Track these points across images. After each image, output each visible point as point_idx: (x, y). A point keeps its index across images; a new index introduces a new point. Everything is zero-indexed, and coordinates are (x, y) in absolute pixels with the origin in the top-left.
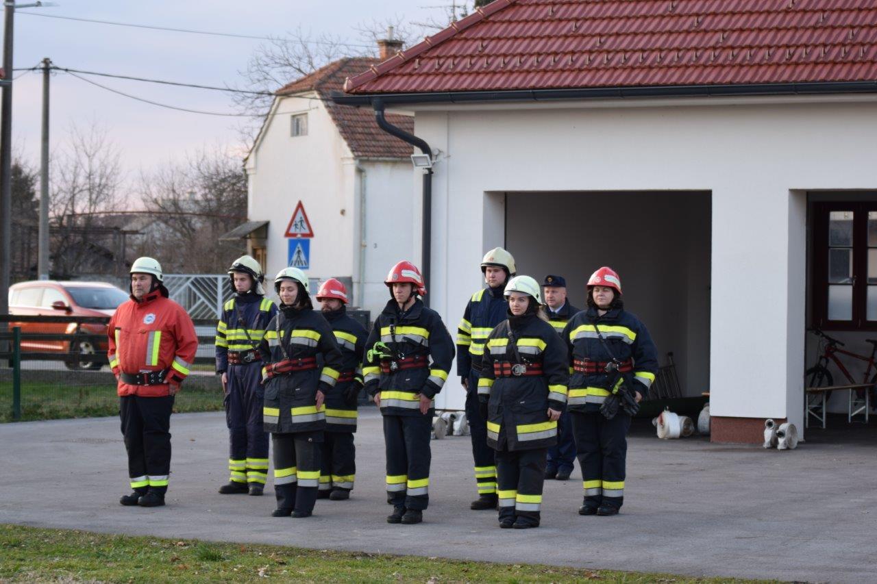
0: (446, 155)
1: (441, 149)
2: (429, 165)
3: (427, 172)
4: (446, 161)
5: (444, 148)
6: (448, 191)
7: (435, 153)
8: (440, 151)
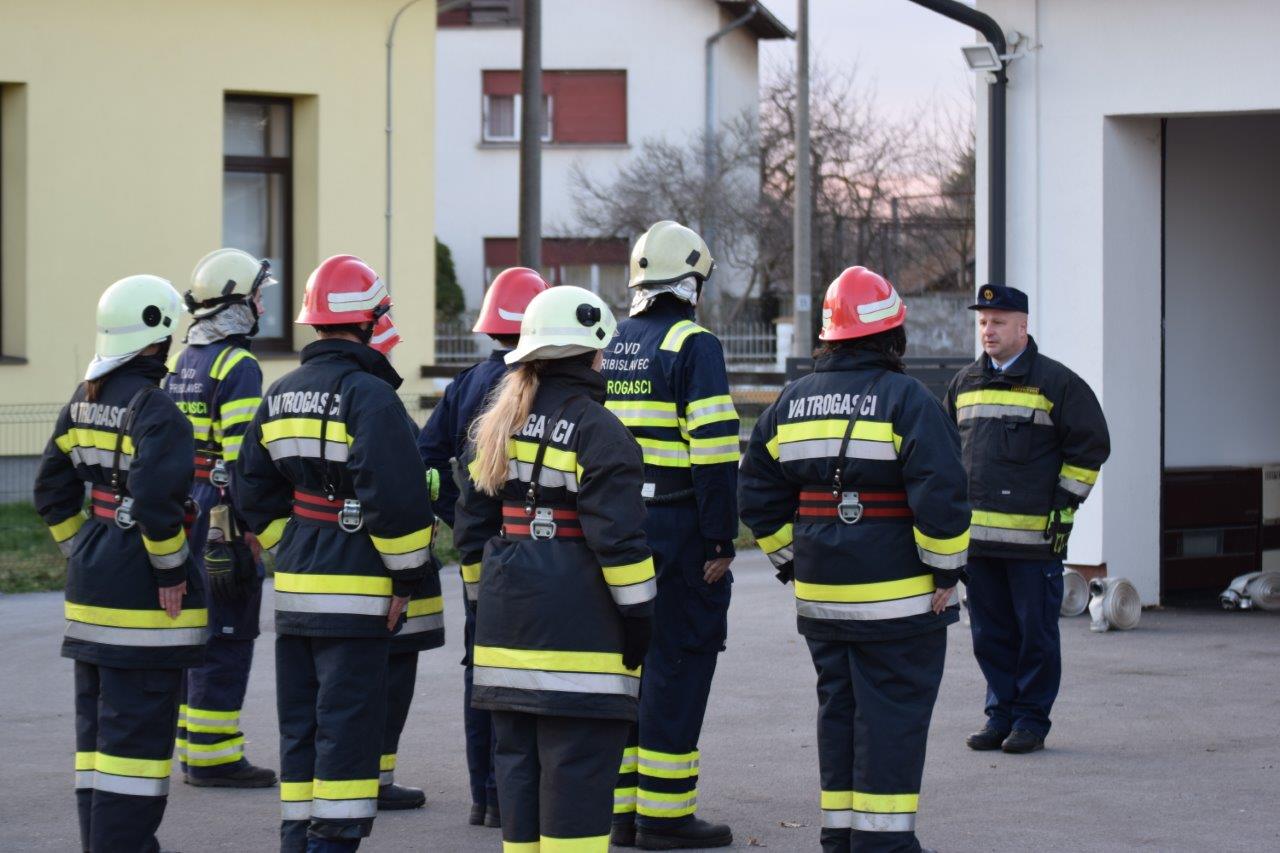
0: (1032, 44)
1: (1025, 32)
2: (995, 65)
3: (994, 79)
4: (1032, 55)
5: (1028, 30)
6: (1038, 115)
7: (1011, 39)
8: (1021, 37)
